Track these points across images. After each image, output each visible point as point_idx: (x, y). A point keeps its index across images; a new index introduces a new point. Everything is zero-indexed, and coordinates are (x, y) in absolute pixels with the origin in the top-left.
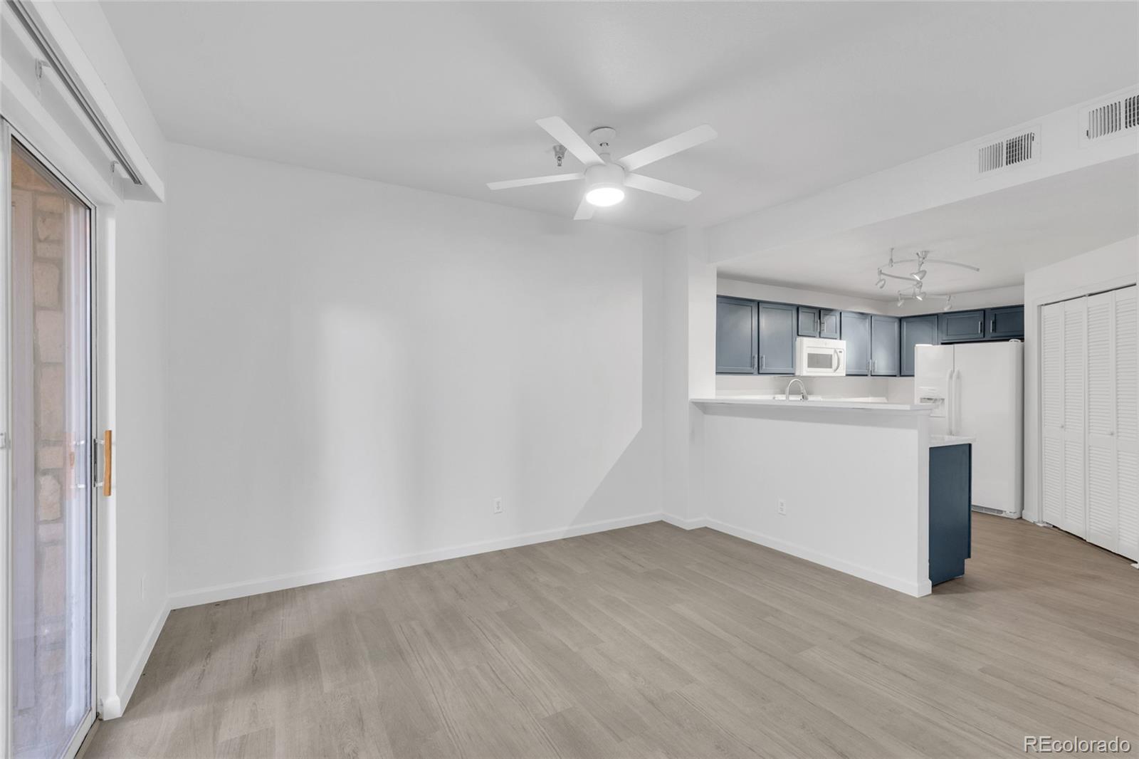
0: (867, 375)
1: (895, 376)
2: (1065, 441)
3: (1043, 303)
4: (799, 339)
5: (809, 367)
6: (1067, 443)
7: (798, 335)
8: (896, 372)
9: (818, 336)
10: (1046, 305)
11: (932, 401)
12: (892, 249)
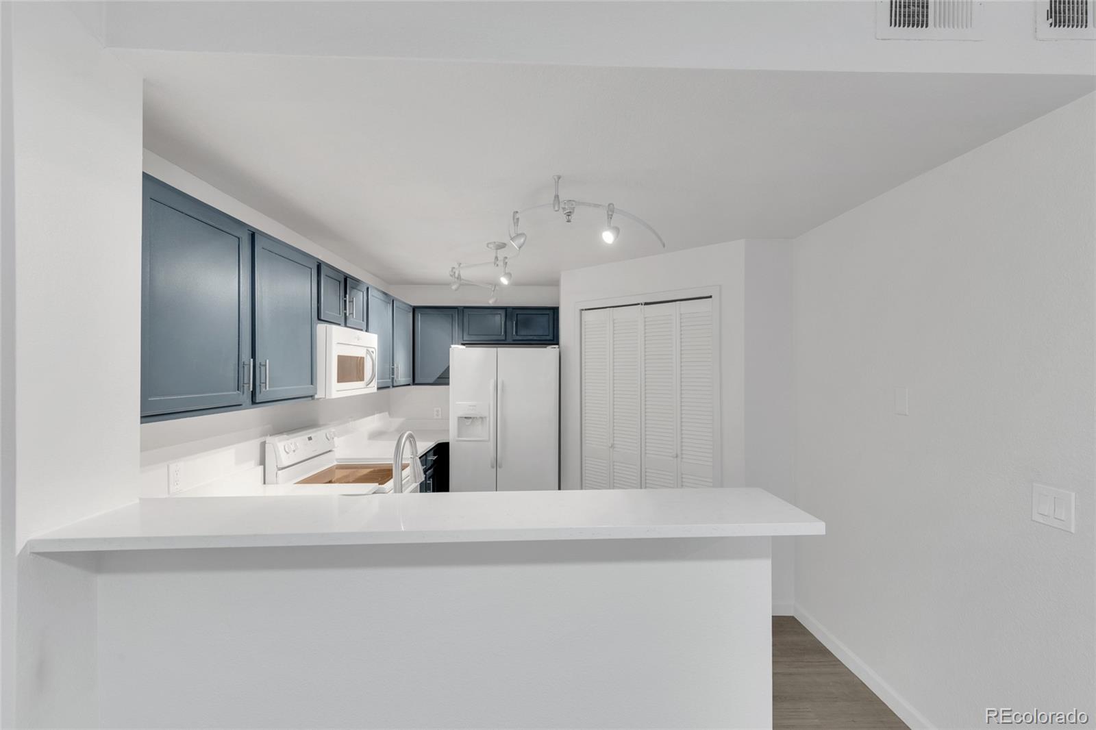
0: (389, 387)
1: (409, 385)
2: (614, 462)
3: (584, 308)
4: (321, 328)
5: (339, 381)
6: (615, 464)
7: (319, 319)
8: (410, 380)
9: (343, 323)
10: (586, 310)
11: (471, 420)
12: (559, 178)
